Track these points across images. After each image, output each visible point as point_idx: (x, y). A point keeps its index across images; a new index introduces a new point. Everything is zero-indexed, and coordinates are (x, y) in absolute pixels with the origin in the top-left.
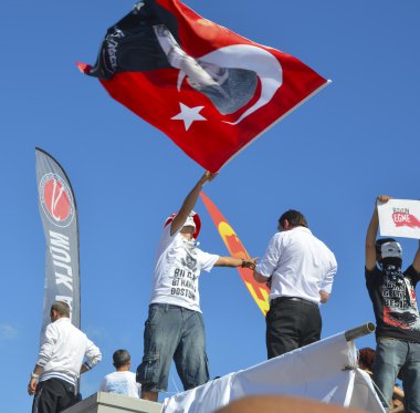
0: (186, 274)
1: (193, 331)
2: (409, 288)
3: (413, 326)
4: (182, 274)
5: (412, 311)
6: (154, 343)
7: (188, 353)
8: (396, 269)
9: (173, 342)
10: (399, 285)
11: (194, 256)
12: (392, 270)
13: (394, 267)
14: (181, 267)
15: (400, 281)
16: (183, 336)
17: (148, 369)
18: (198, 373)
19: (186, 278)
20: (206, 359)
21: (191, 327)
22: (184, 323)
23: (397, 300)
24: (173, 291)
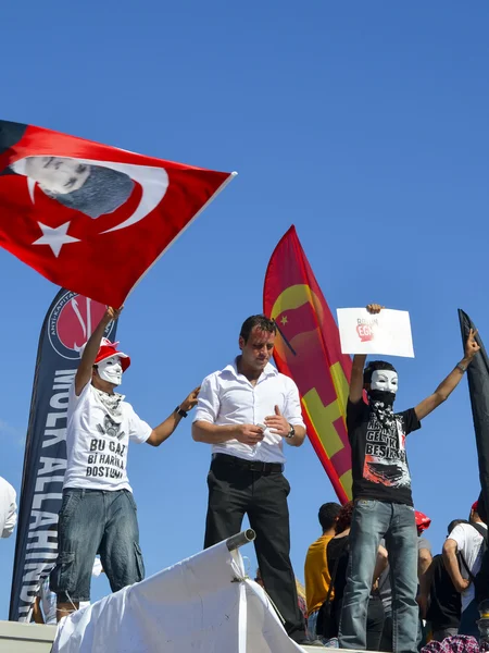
0: (107, 444)
1: (119, 517)
2: (400, 433)
3: (399, 482)
4: (102, 445)
5: (400, 464)
6: (69, 541)
7: (113, 548)
8: (386, 407)
9: (93, 535)
10: (387, 427)
11: (116, 419)
12: (380, 408)
13: (382, 405)
14: (99, 436)
15: (388, 423)
16: (108, 526)
17: (61, 575)
18: (125, 572)
19: (107, 452)
20: (137, 553)
21: (115, 513)
22: (106, 510)
23: (383, 445)
24: (89, 471)
